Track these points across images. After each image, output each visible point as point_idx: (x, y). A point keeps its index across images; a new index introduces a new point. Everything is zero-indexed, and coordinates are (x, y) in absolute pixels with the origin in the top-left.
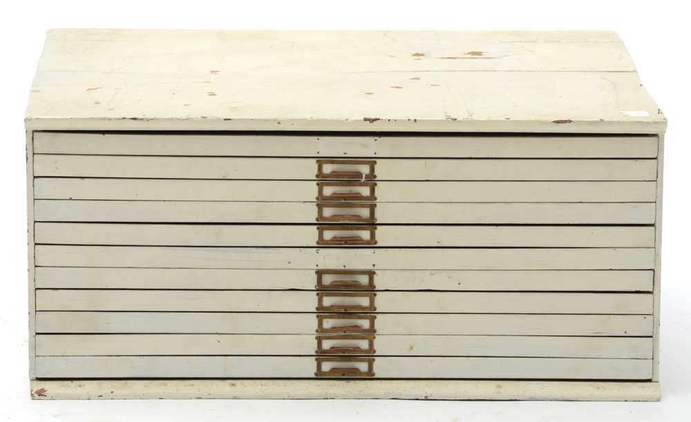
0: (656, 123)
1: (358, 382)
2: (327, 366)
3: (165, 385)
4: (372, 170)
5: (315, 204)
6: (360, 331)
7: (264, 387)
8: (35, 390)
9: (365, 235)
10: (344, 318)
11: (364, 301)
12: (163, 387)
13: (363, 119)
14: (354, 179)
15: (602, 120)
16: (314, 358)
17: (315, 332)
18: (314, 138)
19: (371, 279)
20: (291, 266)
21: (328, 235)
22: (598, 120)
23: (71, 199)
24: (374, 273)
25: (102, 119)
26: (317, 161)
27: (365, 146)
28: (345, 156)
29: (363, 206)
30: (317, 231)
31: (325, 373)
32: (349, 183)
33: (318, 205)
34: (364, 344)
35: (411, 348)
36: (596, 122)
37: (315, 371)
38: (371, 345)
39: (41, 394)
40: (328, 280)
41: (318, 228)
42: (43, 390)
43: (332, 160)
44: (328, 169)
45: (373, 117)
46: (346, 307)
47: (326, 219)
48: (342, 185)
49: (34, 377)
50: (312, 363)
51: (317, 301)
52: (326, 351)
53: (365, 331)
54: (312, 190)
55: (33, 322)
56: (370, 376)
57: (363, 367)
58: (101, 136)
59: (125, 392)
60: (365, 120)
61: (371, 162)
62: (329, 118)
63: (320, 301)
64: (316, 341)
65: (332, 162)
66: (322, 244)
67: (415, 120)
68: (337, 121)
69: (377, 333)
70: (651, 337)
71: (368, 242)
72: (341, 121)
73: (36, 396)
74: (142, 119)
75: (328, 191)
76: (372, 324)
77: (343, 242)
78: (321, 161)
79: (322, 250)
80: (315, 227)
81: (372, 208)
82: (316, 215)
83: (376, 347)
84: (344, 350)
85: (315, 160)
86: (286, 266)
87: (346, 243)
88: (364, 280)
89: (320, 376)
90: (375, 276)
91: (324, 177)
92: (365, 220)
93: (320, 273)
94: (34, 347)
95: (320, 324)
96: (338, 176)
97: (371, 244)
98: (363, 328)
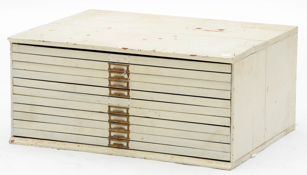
0: (227, 59)
1: (122, 149)
2: (112, 142)
3: (55, 143)
4: (128, 69)
5: (108, 79)
6: (124, 130)
7: (89, 148)
8: (11, 140)
9: (126, 93)
10: (118, 124)
11: (125, 119)
12: (54, 144)
13: (122, 48)
14: (121, 71)
15: (208, 56)
16: (108, 139)
17: (108, 129)
18: (107, 54)
19: (128, 110)
20: (100, 103)
21: (113, 92)
22: (206, 56)
23: (25, 70)
24: (129, 108)
25: (32, 40)
26: (109, 63)
27: (125, 59)
28: (118, 62)
29: (124, 82)
30: (109, 90)
31: (112, 145)
32: (120, 73)
33: (109, 80)
34: (125, 135)
35: (143, 139)
36: (205, 57)
37: (108, 144)
38: (128, 136)
39: (12, 141)
40: (112, 109)
41: (109, 89)
42: (14, 140)
43: (114, 63)
44: (112, 67)
45: (126, 48)
46: (119, 121)
47: (111, 86)
48: (117, 73)
49: (13, 135)
50: (107, 140)
51: (109, 117)
52: (112, 137)
53: (126, 130)
54: (107, 75)
55: (12, 115)
56: (127, 148)
57: (125, 144)
58: (34, 47)
59: (41, 144)
60: (123, 48)
61: (128, 65)
62: (110, 47)
63: (110, 117)
64: (109, 132)
65: (114, 64)
66: (111, 95)
67: (140, 50)
68: (113, 48)
69: (130, 131)
70: (230, 144)
71: (127, 96)
72: (114, 48)
73: (11, 142)
74: (46, 42)
75: (113, 75)
76: (128, 128)
77: (118, 95)
78: (110, 63)
79: (110, 98)
80: (108, 88)
81: (128, 83)
82: (108, 84)
83: (130, 137)
84: (119, 137)
85: (108, 63)
86: (98, 102)
87: (119, 96)
88: (125, 111)
89: (110, 146)
90: (129, 110)
91: (111, 70)
92: (125, 87)
93: (109, 107)
94: (13, 124)
95: (110, 126)
96: (116, 70)
97: (128, 97)
98: (125, 129)
